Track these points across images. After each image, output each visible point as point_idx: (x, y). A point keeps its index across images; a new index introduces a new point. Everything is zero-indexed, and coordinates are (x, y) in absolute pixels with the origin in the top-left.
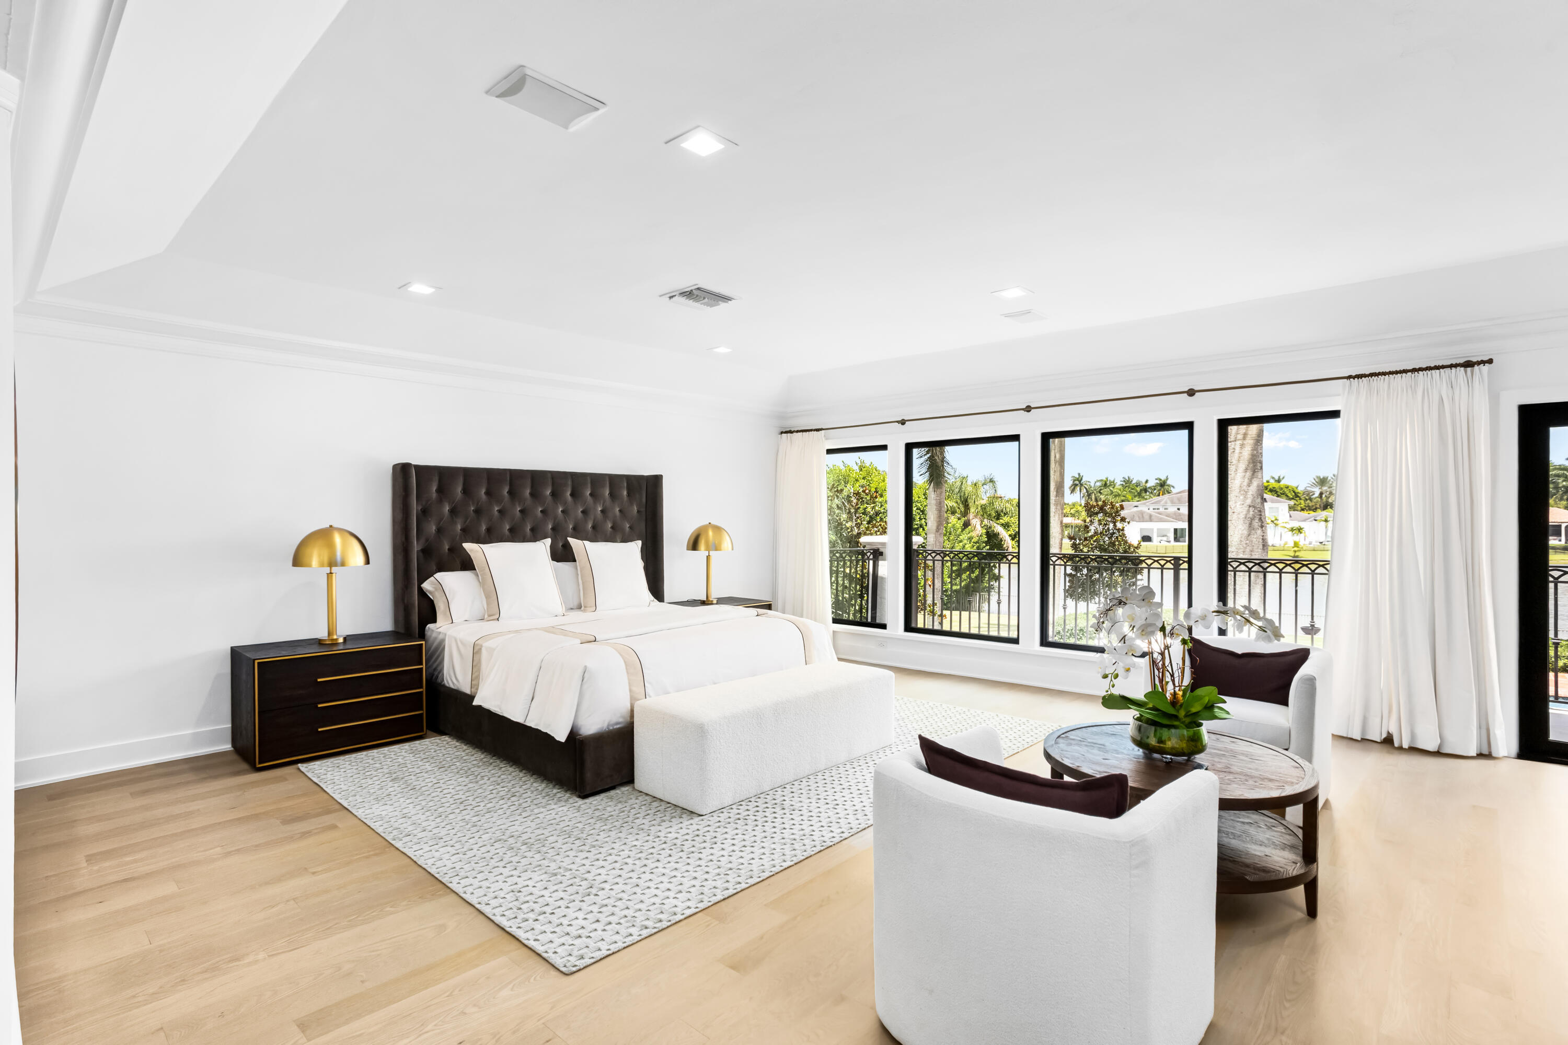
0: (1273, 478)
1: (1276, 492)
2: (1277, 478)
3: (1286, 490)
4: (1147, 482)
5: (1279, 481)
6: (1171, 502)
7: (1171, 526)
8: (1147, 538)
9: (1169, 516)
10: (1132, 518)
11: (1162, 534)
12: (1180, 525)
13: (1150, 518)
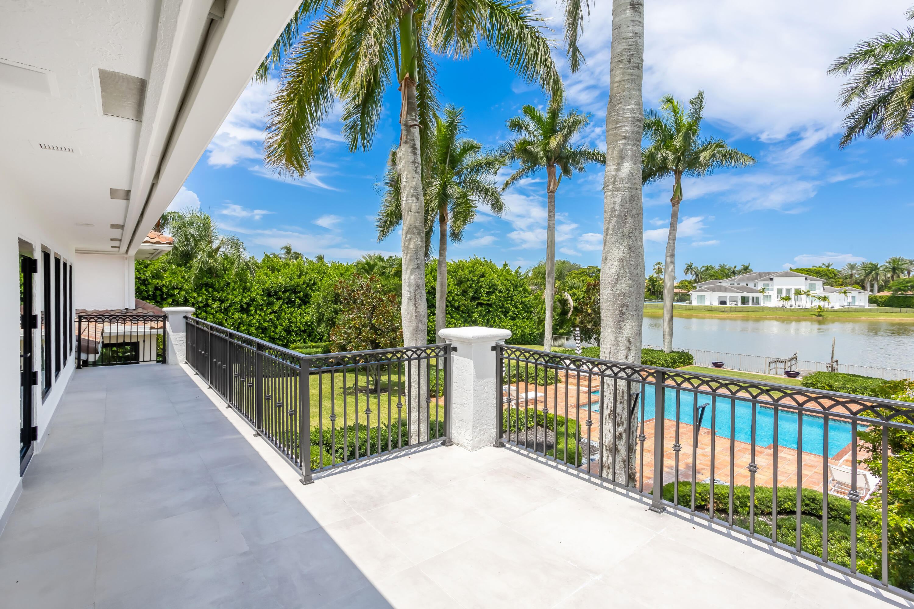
0: (824, 264)
1: (820, 274)
2: (827, 265)
3: (827, 272)
4: (735, 267)
5: (829, 266)
6: (742, 280)
7: (739, 295)
8: (723, 303)
9: (738, 288)
10: (713, 290)
11: (733, 300)
12: (745, 294)
13: (726, 290)
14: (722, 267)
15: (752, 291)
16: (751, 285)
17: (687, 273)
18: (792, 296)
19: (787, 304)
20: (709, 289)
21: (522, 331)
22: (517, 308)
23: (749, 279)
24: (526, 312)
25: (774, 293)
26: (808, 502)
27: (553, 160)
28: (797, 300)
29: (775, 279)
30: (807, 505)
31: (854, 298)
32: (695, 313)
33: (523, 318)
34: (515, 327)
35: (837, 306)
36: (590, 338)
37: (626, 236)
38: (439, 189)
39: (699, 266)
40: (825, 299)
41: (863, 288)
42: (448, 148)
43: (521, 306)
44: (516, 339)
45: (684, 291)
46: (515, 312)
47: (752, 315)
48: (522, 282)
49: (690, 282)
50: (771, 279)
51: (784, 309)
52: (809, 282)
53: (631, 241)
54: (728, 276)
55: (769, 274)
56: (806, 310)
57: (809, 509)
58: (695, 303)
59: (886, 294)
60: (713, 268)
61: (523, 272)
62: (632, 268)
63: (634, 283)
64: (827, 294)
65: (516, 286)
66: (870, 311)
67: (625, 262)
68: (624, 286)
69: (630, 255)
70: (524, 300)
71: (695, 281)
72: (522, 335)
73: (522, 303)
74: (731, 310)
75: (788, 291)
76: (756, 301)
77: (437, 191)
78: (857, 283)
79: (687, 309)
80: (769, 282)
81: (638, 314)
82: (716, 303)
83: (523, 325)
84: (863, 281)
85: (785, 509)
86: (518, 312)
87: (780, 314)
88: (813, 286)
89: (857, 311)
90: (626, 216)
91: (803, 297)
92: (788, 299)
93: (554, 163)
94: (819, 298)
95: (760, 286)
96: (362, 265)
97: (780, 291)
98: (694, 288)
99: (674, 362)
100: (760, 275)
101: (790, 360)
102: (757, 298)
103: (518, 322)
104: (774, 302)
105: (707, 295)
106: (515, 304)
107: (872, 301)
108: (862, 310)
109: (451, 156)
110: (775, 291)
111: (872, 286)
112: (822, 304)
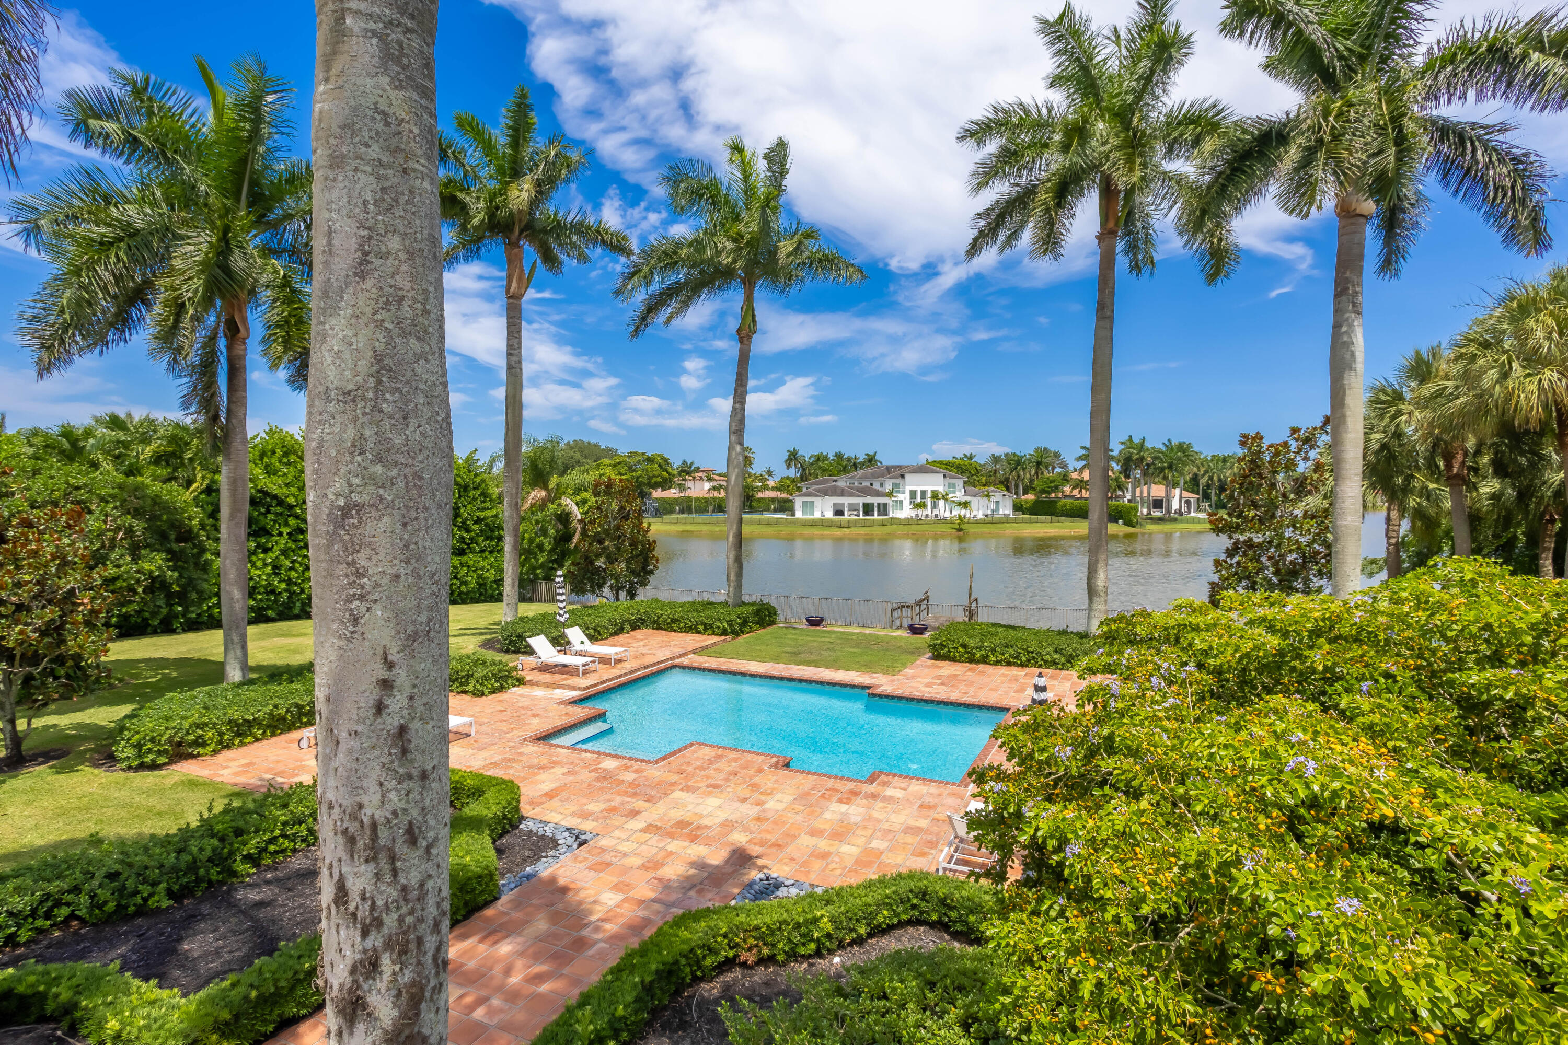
0: (965, 455)
1: (961, 469)
2: (969, 456)
3: (969, 467)
4: (857, 457)
5: (971, 458)
6: (865, 477)
7: (860, 500)
8: (839, 512)
9: (859, 490)
10: (825, 493)
11: (853, 508)
12: (869, 499)
13: (842, 493)
14: (839, 456)
15: (878, 494)
16: (877, 486)
17: (789, 466)
18: (929, 502)
19: (922, 513)
20: (818, 491)
21: (480, 577)
22: (468, 530)
23: (875, 476)
24: (487, 538)
25: (905, 497)
26: (914, 901)
27: (517, 232)
28: (934, 506)
29: (907, 476)
30: (914, 907)
31: (997, 503)
32: (799, 530)
33: (482, 551)
34: (465, 570)
35: (980, 516)
36: (601, 586)
37: (364, 319)
38: (207, 254)
39: (807, 453)
40: (965, 505)
41: (1008, 489)
42: (243, 161)
43: (476, 527)
44: (467, 593)
45: (784, 495)
46: (463, 538)
47: (877, 531)
48: (478, 480)
49: (793, 481)
50: (903, 476)
51: (918, 519)
52: (948, 480)
53: (380, 335)
54: (845, 470)
55: (900, 467)
56: (944, 521)
57: (916, 913)
58: (799, 514)
59: (1030, 497)
60: (825, 458)
61: (483, 459)
62: (387, 425)
63: (394, 472)
64: (968, 498)
65: (466, 488)
66: (1015, 521)
67: (360, 404)
68: (356, 481)
69: (379, 382)
70: (482, 514)
71: (802, 479)
72: (480, 585)
73: (478, 521)
74: (850, 525)
75: (924, 493)
76: (883, 510)
77: (200, 257)
78: (1001, 482)
79: (787, 523)
80: (899, 480)
81: (415, 570)
82: (829, 514)
83: (482, 564)
84: (1007, 479)
85: (879, 926)
86: (472, 539)
87: (914, 529)
88: (952, 486)
89: (1000, 522)
90: (366, 254)
91: (941, 503)
92: (922, 506)
93: (519, 240)
94: (959, 504)
95: (888, 487)
96: (46, 436)
97: (913, 494)
98: (799, 489)
99: (745, 622)
100: (889, 469)
101: (919, 603)
102: (885, 505)
103: (470, 559)
104: (906, 512)
105: (817, 501)
106: (464, 523)
107: (1017, 508)
108: (1006, 520)
109: (254, 183)
110: (908, 494)
111: (1017, 487)
112: (963, 512)
